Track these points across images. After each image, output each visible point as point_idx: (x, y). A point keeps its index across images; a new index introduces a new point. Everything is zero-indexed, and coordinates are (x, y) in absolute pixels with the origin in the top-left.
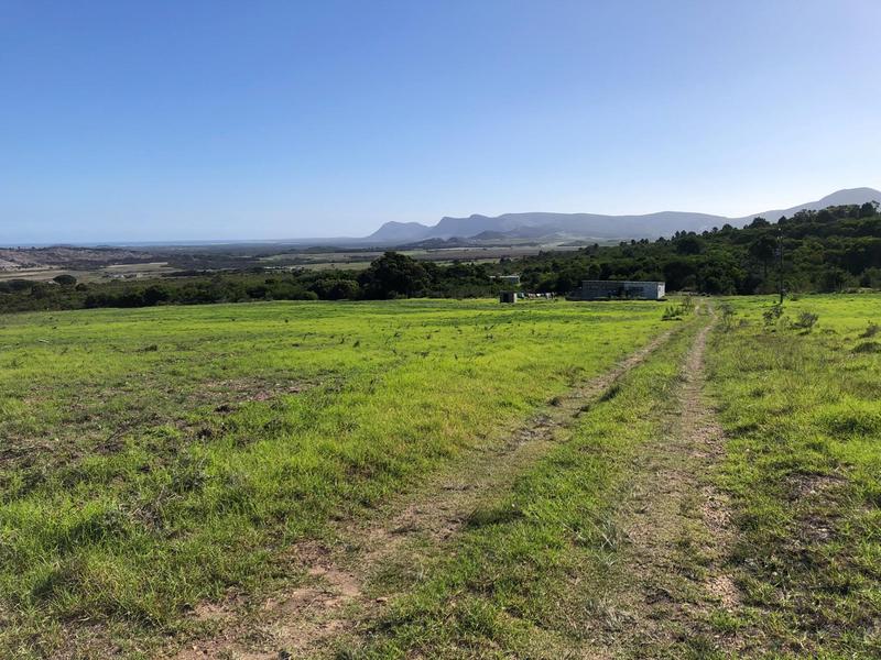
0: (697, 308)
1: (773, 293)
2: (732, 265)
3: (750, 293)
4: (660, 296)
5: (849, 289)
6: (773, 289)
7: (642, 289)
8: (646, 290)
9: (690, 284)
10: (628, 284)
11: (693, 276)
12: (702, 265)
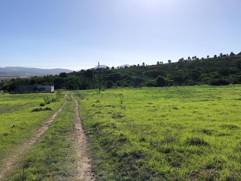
0: (66, 95)
1: (92, 89)
2: (77, 80)
3: (85, 89)
4: (52, 91)
5: (115, 87)
6: (92, 87)
7: (45, 88)
8: (46, 89)
9: (64, 87)
10: (39, 87)
11: (65, 84)
12: (67, 80)
